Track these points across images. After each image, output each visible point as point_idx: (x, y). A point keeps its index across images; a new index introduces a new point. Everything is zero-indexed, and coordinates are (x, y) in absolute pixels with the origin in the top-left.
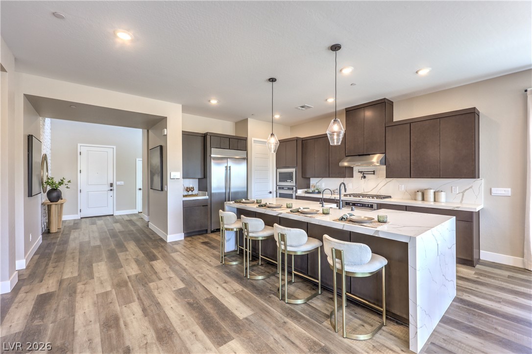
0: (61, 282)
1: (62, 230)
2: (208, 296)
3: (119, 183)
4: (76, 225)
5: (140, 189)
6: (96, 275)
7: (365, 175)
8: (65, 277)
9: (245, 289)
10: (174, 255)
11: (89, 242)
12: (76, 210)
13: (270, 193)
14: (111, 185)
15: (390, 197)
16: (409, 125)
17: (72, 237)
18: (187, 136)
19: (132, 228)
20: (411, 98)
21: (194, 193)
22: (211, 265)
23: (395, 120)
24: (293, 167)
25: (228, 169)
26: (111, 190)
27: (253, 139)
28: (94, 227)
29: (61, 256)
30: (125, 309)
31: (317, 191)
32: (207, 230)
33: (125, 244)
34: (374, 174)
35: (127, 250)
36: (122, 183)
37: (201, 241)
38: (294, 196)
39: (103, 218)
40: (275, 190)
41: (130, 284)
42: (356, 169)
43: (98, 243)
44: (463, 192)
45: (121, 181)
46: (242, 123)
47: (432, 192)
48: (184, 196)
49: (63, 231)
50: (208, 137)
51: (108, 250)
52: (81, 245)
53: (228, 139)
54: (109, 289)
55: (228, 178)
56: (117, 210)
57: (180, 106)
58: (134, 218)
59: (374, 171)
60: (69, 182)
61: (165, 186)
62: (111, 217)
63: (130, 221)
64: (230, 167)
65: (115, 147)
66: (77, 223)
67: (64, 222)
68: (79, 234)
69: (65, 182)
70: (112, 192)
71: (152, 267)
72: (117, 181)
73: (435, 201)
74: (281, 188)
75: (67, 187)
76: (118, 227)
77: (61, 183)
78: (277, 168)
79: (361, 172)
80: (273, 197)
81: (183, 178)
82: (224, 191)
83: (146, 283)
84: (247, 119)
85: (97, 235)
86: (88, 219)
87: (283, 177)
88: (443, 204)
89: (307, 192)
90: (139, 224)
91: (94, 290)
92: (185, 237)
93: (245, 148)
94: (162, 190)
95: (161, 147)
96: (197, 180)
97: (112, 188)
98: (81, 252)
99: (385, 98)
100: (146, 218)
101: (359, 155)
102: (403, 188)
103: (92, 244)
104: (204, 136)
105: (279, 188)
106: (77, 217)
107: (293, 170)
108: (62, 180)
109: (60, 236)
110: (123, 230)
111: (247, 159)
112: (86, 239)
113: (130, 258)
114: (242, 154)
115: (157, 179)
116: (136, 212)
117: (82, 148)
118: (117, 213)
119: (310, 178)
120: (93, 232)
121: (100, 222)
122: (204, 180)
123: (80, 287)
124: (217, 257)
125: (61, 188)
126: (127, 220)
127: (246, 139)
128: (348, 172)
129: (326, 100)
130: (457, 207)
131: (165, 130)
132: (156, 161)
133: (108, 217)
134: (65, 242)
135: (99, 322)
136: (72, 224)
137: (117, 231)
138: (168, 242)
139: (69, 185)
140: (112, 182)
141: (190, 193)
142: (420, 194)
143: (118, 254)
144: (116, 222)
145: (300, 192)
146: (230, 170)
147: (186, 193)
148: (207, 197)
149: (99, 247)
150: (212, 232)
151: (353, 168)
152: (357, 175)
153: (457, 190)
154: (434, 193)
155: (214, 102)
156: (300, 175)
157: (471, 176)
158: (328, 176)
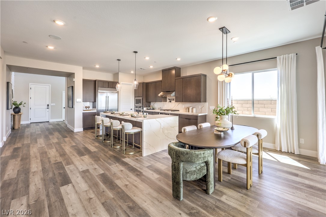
0: (23, 145)
1: (20, 128)
2: (84, 147)
3: (52, 104)
4: (28, 126)
5: (64, 108)
6: (38, 142)
7: (171, 101)
8: (25, 143)
9: (100, 145)
10: (76, 136)
11: (35, 132)
12: (28, 118)
13: (131, 109)
14: (48, 105)
15: (179, 111)
16: (182, 79)
17: (26, 130)
18: (85, 82)
19: (58, 127)
20: (187, 67)
21: (89, 109)
22: (90, 139)
23: (181, 76)
25: (107, 98)
26: (48, 108)
27: (122, 83)
28: (38, 127)
29: (22, 137)
30: (49, 150)
31: (152, 108)
33: (53, 133)
35: (54, 135)
36: (54, 104)
37: (91, 131)
38: (141, 111)
39: (43, 123)
40: (134, 108)
41: (53, 144)
42: (168, 98)
43: (40, 132)
44: (202, 108)
45: (54, 103)
46: (116, 75)
48: (84, 110)
49: (22, 128)
50: (97, 82)
51: (45, 135)
52: (31, 133)
53: (108, 83)
54: (44, 146)
55: (107, 102)
56: (51, 119)
57: (82, 68)
58: (60, 123)
60: (25, 103)
61: (74, 106)
62: (48, 122)
63: (58, 124)
64: (108, 97)
65: (50, 85)
66: (29, 125)
67: (22, 124)
68: (30, 129)
69: (23, 103)
70: (48, 109)
71: (64, 140)
72: (51, 103)
73: (191, 112)
75: (24, 106)
76: (51, 127)
77: (20, 104)
78: (135, 97)
80: (133, 111)
81: (83, 102)
82: (105, 109)
83: (60, 144)
84: (119, 73)
85: (39, 130)
86: (34, 124)
87: (137, 102)
88: (194, 113)
89: (147, 109)
90: (62, 125)
91: (38, 146)
92: (84, 130)
94: (73, 107)
95: (72, 87)
96: (92, 103)
97: (48, 107)
98: (31, 136)
99: (175, 67)
100: (66, 122)
101: (167, 92)
102: (183, 106)
103: (37, 133)
104: (95, 81)
105: (136, 107)
106: (29, 122)
107: (141, 98)
108: (21, 103)
109: (20, 130)
110: (53, 128)
111: (118, 93)
112: (34, 131)
113: (55, 137)
115: (71, 102)
116: (62, 120)
117: (31, 85)
118: (51, 121)
119: (150, 102)
120: (37, 128)
121: (41, 125)
122: (95, 103)
123: (31, 145)
124: (94, 136)
125: (20, 107)
126: (56, 124)
127: (117, 83)
128: (163, 99)
131: (74, 79)
132: (70, 93)
133: (46, 123)
134: (24, 132)
135: (39, 153)
136: (26, 125)
137: (50, 128)
138: (75, 132)
139: (25, 105)
140: (48, 104)
141: (87, 109)
142: (188, 109)
143: (49, 136)
144: (50, 124)
145: (145, 109)
146: (108, 98)
147: (85, 109)
148: (96, 111)
149: (40, 134)
151: (166, 97)
152: (168, 101)
153: (200, 107)
154: (192, 108)
155: (97, 66)
156: (144, 101)
157: (200, 101)
158: (156, 101)
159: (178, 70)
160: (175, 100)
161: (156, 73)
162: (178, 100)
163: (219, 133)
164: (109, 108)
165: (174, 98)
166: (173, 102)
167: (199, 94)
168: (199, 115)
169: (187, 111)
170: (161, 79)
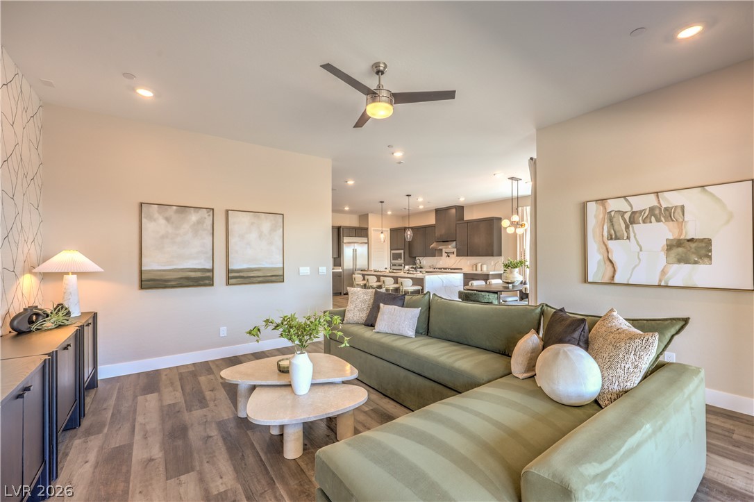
13: (386, 268)
15: (461, 269)
16: (466, 224)
20: (473, 206)
23: (465, 219)
24: (402, 249)
25: (355, 251)
27: (373, 228)
32: (341, 293)
34: (452, 254)
40: (390, 266)
42: (444, 250)
44: (495, 265)
46: (364, 217)
47: (480, 264)
50: (341, 229)
53: (355, 230)
55: (355, 258)
59: (453, 252)
64: (356, 249)
73: (481, 270)
74: (394, 265)
78: (391, 250)
79: (447, 253)
82: (352, 267)
84: (368, 214)
87: (396, 257)
88: (485, 271)
89: (412, 268)
93: (366, 236)
99: (455, 205)
101: (443, 241)
102: (468, 262)
104: (339, 229)
105: (392, 265)
107: (402, 251)
111: (368, 243)
114: (365, 240)
119: (416, 257)
122: (339, 258)
127: (367, 229)
128: (438, 253)
142: (475, 266)
148: (341, 270)
150: (344, 294)
151: (441, 250)
152: (445, 255)
153: (493, 264)
154: (481, 266)
155: (347, 209)
156: (407, 255)
157: (492, 255)
158: (425, 255)
159: (460, 209)
160: (455, 253)
161: (425, 213)
162: (460, 253)
163: (507, 285)
164: (358, 267)
165: (455, 250)
166: (453, 257)
167: (491, 245)
168: (491, 273)
169: (475, 269)
170: (434, 223)
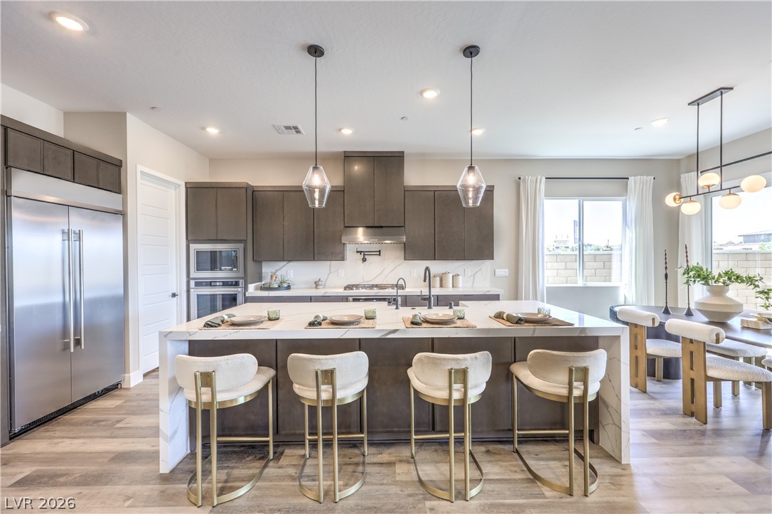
7: (366, 256)
13: (174, 295)
16: (432, 194)
25: (73, 239)
27: (140, 168)
31: (285, 285)
34: (380, 255)
40: (185, 288)
42: (351, 248)
44: (474, 275)
47: (451, 275)
53: (70, 153)
59: (379, 251)
64: (78, 233)
73: (453, 287)
74: (202, 284)
78: (189, 242)
79: (361, 252)
84: (124, 114)
89: (264, 289)
102: (415, 272)
105: (198, 284)
107: (237, 247)
111: (125, 217)
119: (261, 262)
127: (119, 165)
129: (340, 130)
130: (488, 291)
142: (438, 279)
145: (253, 289)
146: (79, 241)
152: (353, 256)
153: (471, 272)
156: (250, 256)
167: (488, 239)
169: (438, 284)
